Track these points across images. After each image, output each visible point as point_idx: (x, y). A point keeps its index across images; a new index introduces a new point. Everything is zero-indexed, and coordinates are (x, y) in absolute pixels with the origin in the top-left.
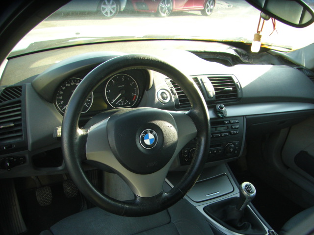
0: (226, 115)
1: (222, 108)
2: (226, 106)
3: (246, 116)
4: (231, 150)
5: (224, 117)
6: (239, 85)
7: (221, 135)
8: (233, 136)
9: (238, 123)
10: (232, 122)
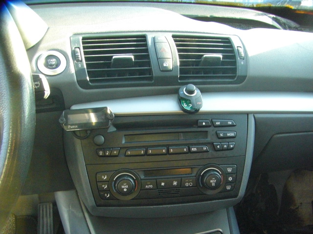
1: (191, 92)
3: (254, 113)
4: (213, 182)
5: (196, 111)
6: (241, 50)
7: (189, 149)
8: (220, 154)
9: (233, 126)
10: (218, 123)
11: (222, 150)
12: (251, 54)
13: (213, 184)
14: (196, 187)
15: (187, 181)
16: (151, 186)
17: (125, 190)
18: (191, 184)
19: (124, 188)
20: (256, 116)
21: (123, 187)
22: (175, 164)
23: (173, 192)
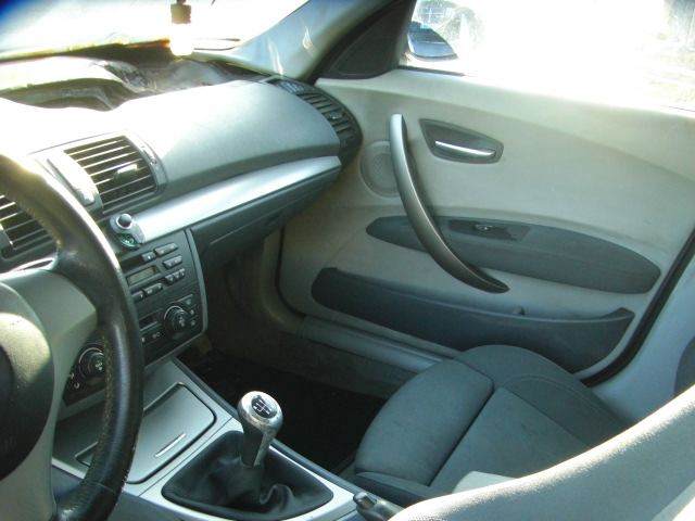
0: (143, 237)
1: (127, 224)
2: (132, 214)
3: (190, 227)
4: (181, 322)
5: (139, 245)
6: (151, 155)
7: (145, 293)
8: (174, 286)
9: (176, 249)
10: (162, 252)
11: (176, 280)
12: (161, 157)
13: (183, 325)
20: (194, 228)
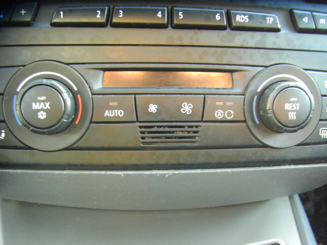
14: (244, 124)
15: (221, 104)
16: (120, 113)
17: (42, 116)
18: (231, 115)
19: (39, 111)
21: (35, 106)
22: (195, 56)
23: (181, 134)
